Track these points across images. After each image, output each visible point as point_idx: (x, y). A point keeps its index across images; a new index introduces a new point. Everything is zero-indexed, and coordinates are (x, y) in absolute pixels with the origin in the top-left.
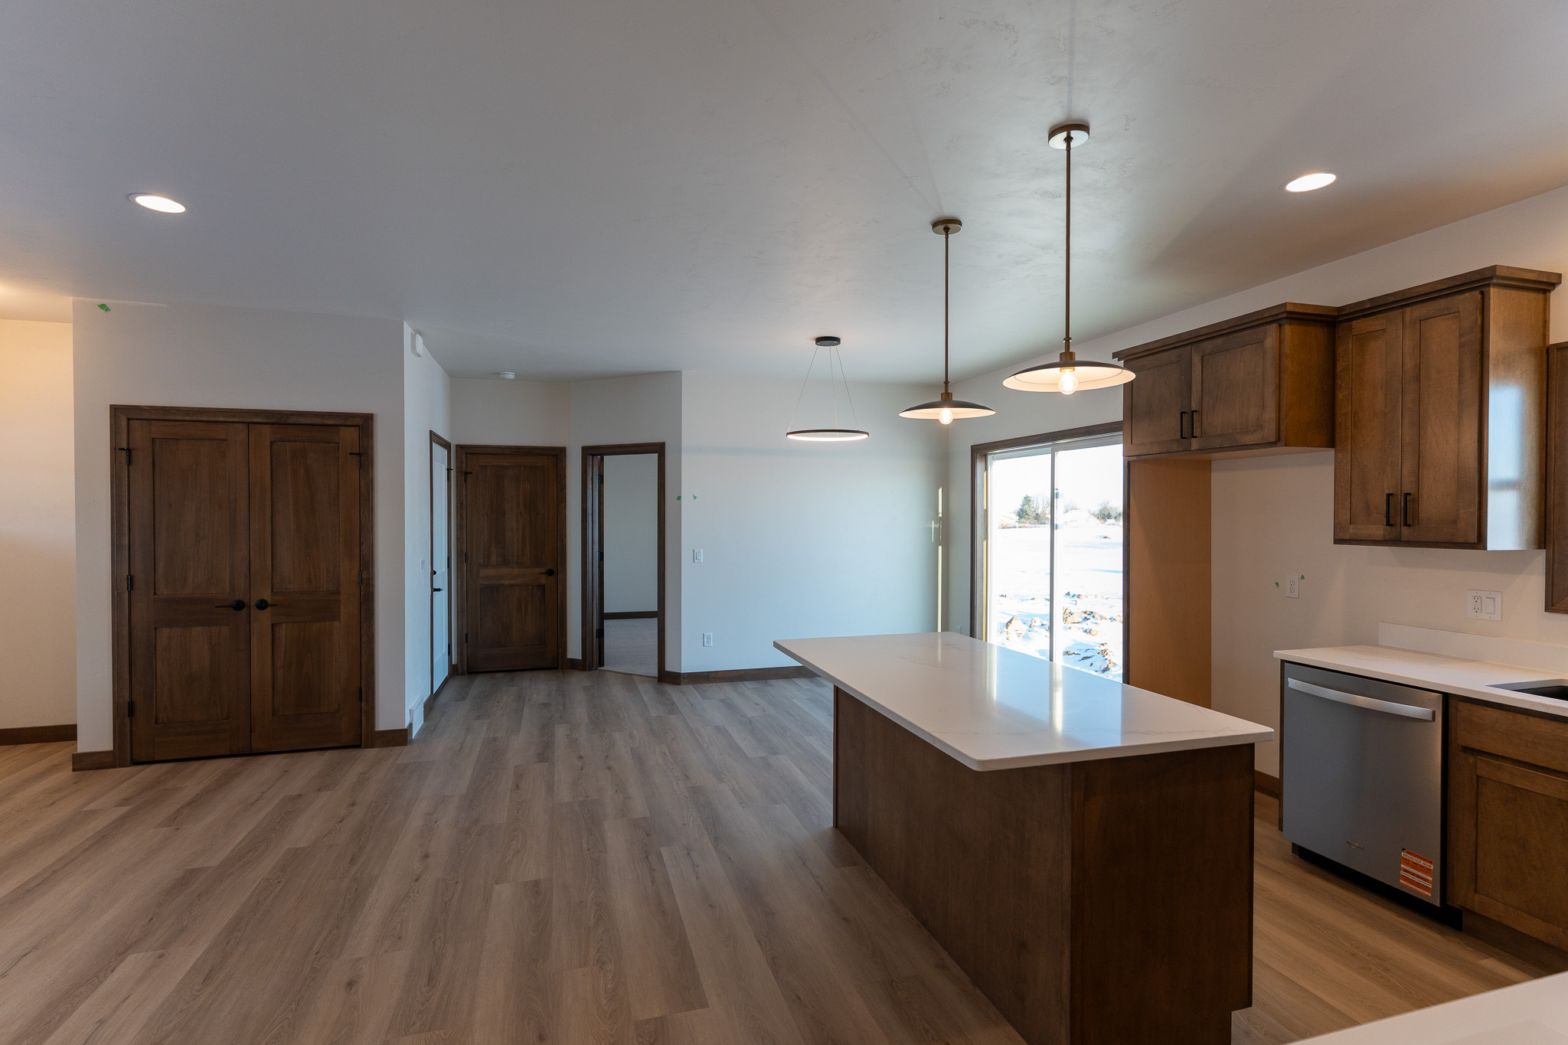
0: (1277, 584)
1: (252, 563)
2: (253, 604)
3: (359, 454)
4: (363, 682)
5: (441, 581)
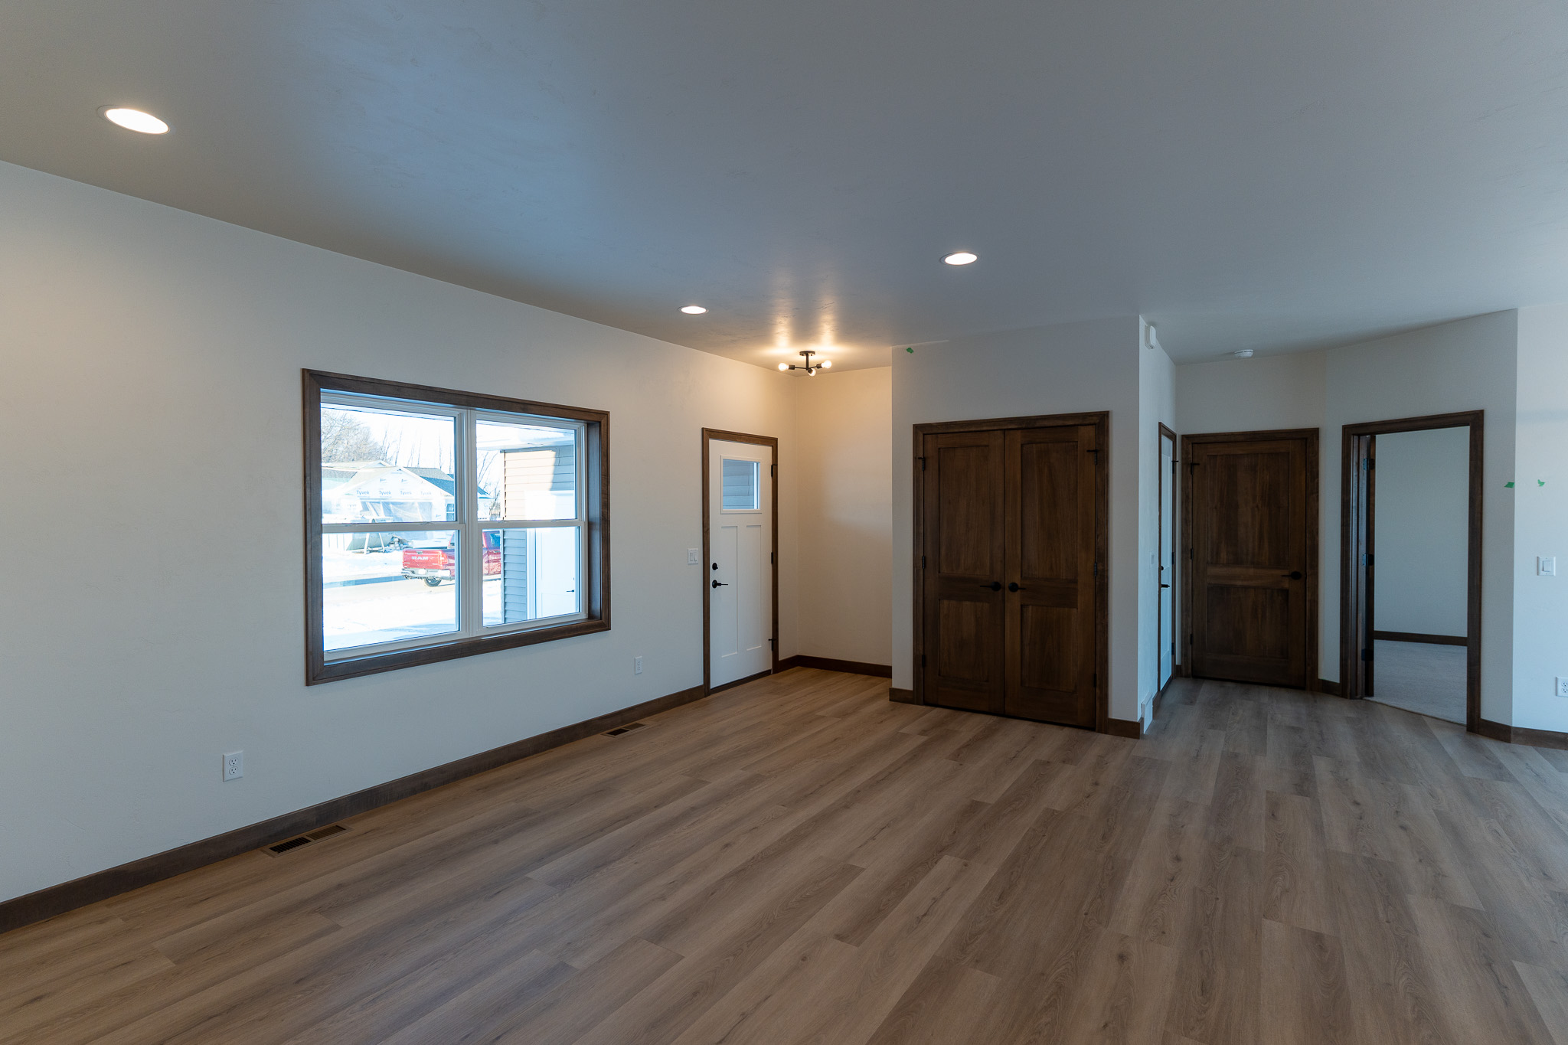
1: (1007, 550)
2: (1007, 586)
3: (1096, 451)
4: (1098, 669)
5: (1167, 579)
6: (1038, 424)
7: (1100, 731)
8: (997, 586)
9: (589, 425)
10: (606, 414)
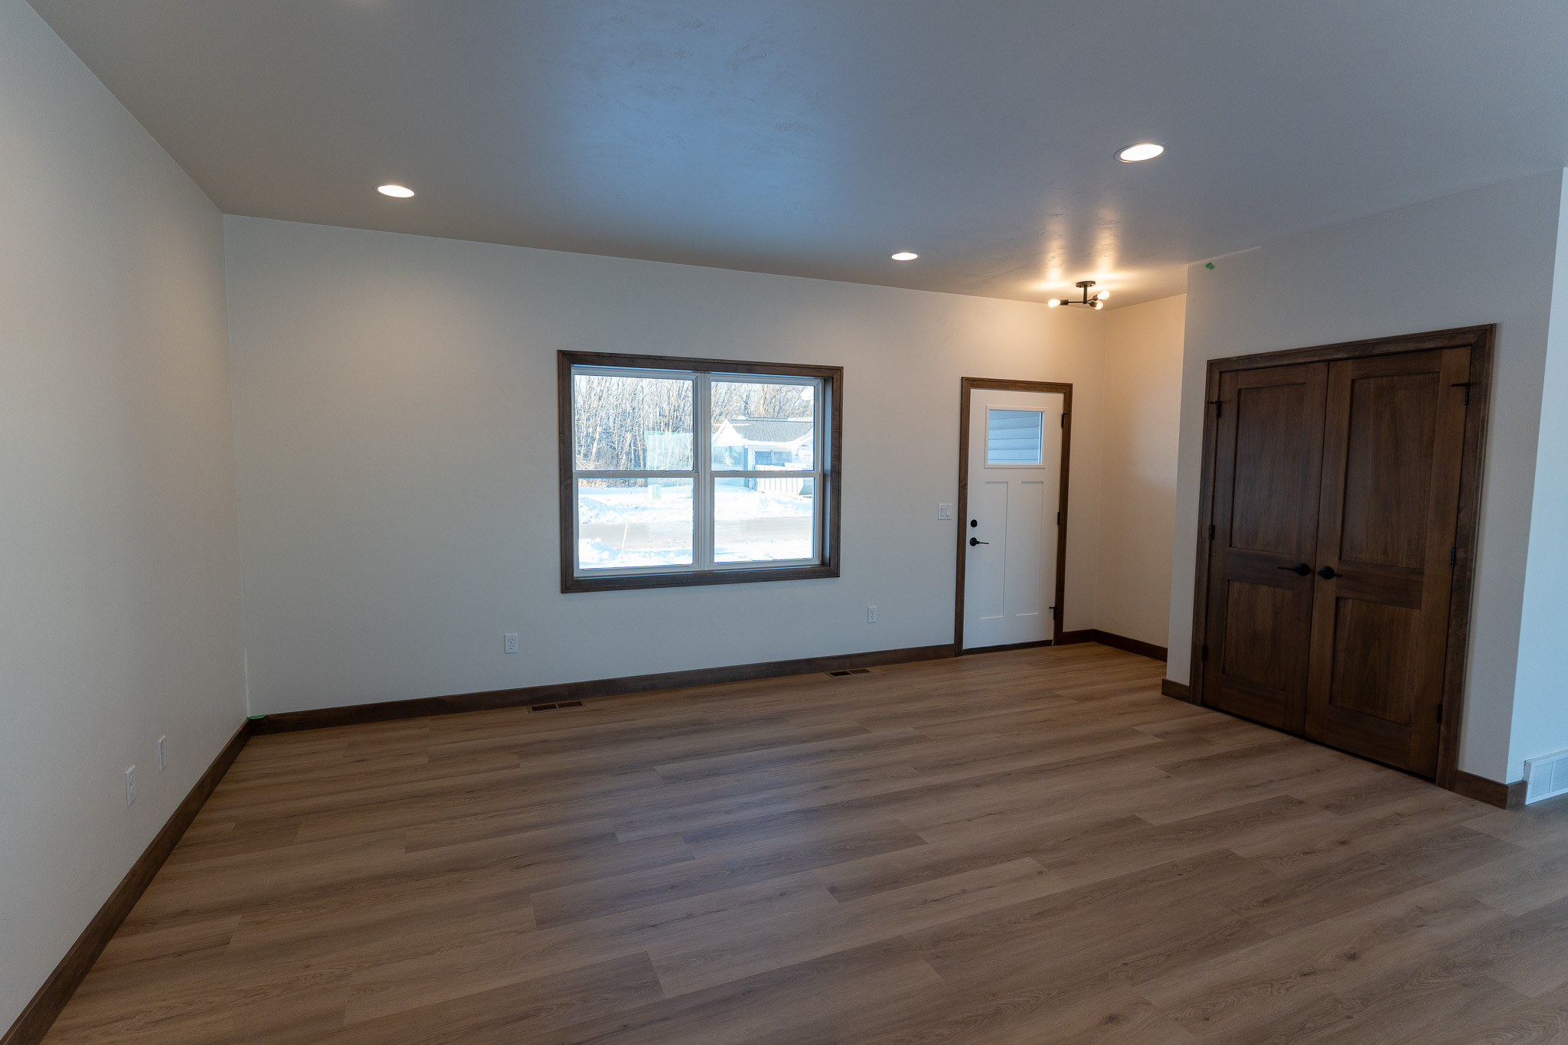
1: (1320, 524)
3: (1467, 385)
6: (1377, 351)
7: (1442, 785)
8: (1304, 570)
9: (825, 381)
10: (840, 370)
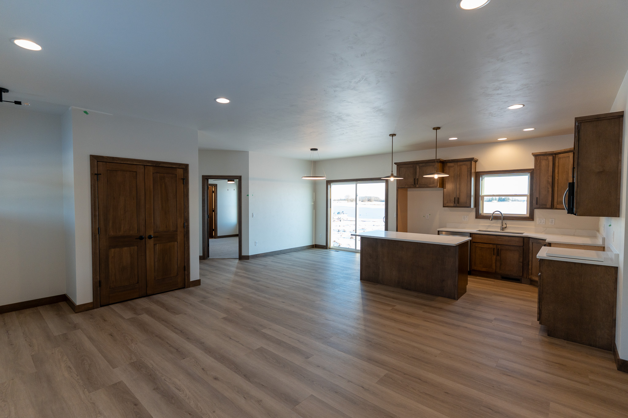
0: (424, 216)
1: (146, 221)
2: (147, 237)
3: (183, 179)
4: (186, 264)
6: (160, 165)
7: (187, 287)
8: (141, 238)
